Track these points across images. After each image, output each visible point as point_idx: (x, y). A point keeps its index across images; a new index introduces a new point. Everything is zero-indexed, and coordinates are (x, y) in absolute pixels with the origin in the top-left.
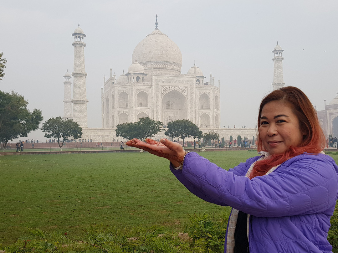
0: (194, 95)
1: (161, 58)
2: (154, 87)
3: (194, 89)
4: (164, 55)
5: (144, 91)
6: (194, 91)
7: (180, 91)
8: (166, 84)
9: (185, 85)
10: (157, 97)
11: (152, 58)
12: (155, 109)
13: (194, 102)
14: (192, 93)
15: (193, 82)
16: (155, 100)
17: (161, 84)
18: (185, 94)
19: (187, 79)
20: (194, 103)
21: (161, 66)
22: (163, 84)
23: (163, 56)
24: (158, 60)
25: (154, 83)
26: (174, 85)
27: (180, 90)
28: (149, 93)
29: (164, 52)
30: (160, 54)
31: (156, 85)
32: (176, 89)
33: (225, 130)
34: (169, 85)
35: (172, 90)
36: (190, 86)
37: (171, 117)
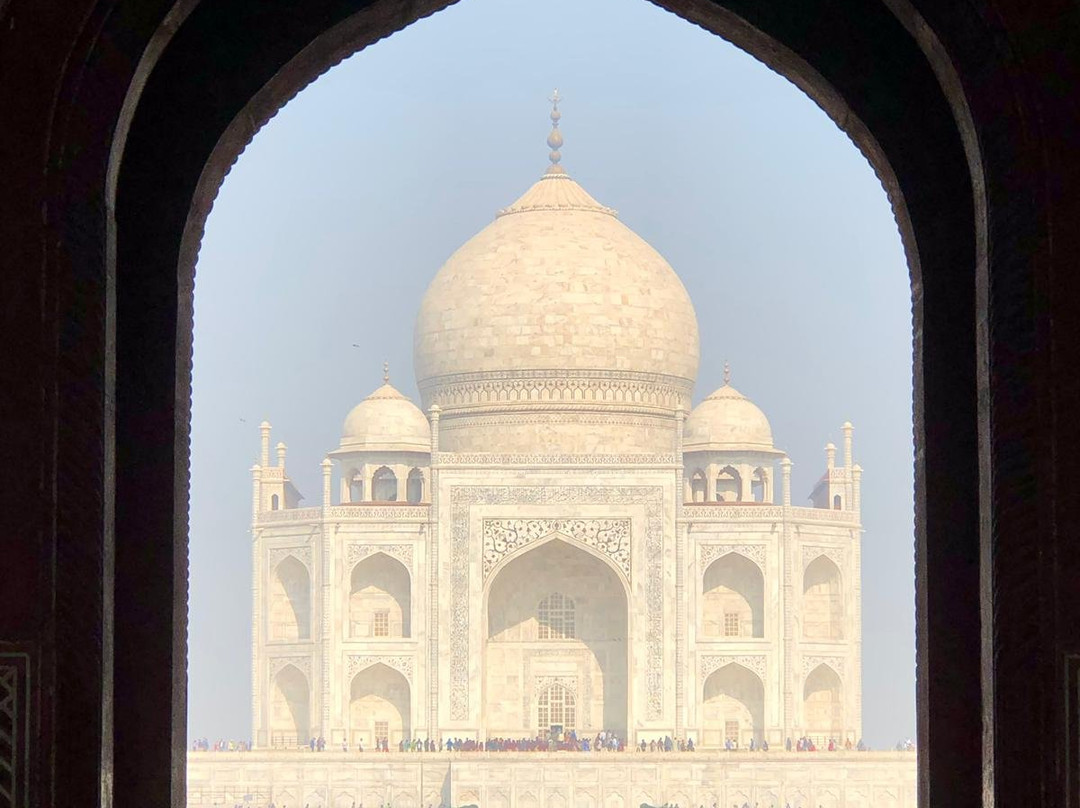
0: (668, 563)
1: (536, 351)
2: (444, 530)
3: (669, 530)
4: (547, 334)
5: (391, 554)
6: (669, 544)
7: (589, 544)
8: (508, 510)
9: (616, 514)
10: (460, 582)
11: (489, 353)
12: (444, 647)
13: (667, 600)
14: (656, 553)
15: (667, 496)
16: (445, 601)
17: (479, 511)
18: (615, 562)
19: (630, 479)
20: (667, 608)
21: (535, 398)
22: (493, 511)
23: (548, 341)
24: (518, 363)
25: (445, 510)
26: (556, 515)
27: (589, 542)
28: (417, 561)
29: (550, 319)
30: (527, 330)
31: (455, 518)
32: (565, 535)
33: (750, 765)
34: (525, 515)
35: (541, 543)
36: (650, 515)
37: (566, 681)
